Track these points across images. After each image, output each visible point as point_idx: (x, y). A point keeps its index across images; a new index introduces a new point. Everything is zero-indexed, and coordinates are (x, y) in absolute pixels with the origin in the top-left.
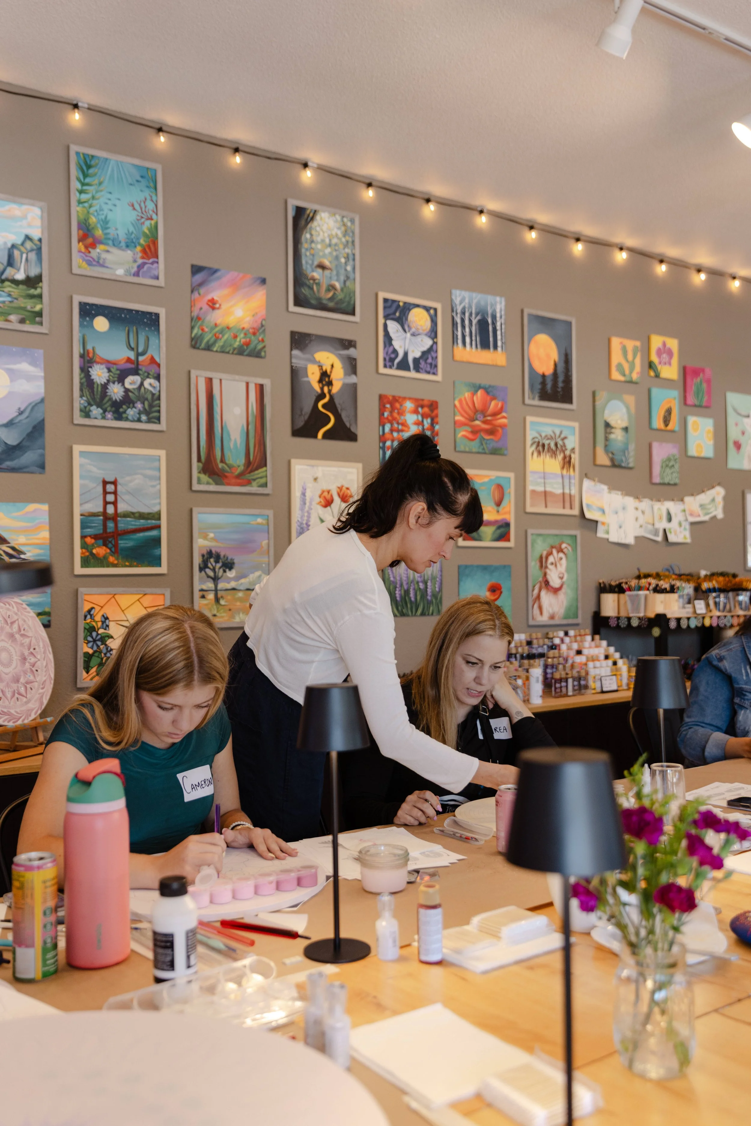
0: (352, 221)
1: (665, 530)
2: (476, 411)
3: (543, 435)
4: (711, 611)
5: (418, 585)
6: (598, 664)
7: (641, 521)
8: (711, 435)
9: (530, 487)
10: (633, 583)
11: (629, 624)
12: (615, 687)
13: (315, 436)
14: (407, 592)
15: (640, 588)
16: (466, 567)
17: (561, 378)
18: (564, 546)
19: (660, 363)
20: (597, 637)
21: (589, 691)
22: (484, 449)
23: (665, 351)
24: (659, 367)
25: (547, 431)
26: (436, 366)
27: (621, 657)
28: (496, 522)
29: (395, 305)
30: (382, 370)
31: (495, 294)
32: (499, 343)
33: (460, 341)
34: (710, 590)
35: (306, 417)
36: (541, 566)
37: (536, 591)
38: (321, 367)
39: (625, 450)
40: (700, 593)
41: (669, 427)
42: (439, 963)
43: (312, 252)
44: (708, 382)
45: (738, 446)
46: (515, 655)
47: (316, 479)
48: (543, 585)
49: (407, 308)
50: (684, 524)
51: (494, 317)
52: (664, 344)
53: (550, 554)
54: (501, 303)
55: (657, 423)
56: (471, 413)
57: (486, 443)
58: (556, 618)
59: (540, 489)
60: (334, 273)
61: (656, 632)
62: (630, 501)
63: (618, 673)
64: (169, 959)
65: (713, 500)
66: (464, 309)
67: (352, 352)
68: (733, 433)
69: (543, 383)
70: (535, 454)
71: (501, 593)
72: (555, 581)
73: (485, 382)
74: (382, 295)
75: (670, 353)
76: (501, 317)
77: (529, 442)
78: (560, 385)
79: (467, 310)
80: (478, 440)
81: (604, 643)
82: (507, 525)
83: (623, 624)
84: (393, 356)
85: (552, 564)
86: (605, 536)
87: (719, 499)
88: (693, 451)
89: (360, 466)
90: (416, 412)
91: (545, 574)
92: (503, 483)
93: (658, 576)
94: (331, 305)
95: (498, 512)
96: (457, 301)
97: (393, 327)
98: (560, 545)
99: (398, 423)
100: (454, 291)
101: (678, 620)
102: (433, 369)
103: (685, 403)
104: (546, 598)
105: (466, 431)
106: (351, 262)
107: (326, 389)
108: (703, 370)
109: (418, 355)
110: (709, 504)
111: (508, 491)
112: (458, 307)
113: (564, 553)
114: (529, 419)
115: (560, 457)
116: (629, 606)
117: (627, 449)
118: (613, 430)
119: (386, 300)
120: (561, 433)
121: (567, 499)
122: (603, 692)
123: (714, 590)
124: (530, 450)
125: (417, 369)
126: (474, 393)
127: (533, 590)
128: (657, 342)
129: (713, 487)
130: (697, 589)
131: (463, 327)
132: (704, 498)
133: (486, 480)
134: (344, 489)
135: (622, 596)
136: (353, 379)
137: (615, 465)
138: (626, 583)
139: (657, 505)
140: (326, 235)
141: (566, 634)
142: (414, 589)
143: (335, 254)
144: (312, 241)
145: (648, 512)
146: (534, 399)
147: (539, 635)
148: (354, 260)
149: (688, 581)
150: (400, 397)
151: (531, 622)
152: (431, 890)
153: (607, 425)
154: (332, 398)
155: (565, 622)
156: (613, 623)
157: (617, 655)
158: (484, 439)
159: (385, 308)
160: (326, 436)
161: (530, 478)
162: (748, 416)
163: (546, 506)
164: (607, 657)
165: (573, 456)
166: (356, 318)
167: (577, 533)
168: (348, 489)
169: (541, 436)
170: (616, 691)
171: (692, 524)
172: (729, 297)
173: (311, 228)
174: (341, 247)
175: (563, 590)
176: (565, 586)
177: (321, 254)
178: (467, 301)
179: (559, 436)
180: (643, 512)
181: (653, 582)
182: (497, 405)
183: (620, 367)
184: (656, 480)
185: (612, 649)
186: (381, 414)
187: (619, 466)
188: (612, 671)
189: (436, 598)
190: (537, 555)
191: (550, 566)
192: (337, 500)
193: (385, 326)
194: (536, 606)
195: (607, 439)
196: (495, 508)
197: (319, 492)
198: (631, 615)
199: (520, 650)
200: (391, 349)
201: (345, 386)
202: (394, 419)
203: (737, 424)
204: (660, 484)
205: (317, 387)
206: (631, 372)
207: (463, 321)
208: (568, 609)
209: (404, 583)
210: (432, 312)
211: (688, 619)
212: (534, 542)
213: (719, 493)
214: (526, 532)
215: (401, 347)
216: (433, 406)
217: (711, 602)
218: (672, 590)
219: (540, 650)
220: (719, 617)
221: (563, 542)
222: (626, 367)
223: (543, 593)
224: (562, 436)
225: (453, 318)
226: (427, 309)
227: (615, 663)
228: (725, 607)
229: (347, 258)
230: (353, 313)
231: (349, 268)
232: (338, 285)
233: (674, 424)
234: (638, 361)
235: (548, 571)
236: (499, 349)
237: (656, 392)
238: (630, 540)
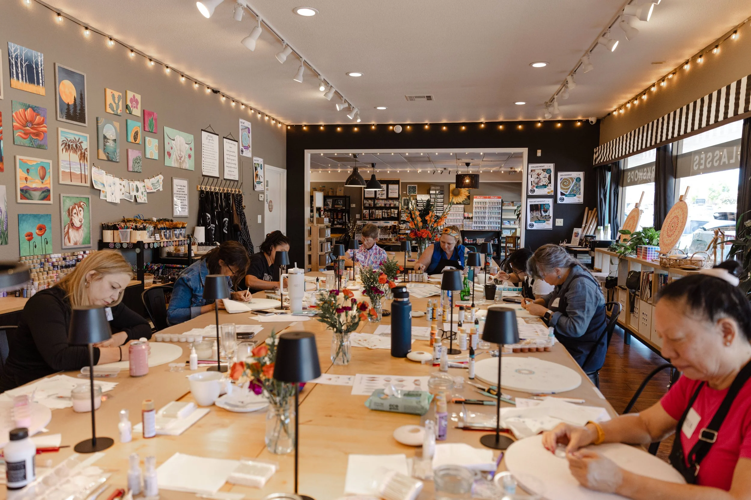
1: (135, 196)
2: (27, 121)
3: (69, 140)
4: (162, 239)
7: (123, 191)
8: (157, 148)
9: (61, 169)
10: (123, 225)
11: (121, 246)
15: (128, 228)
16: (23, 215)
17: (78, 108)
18: (82, 204)
19: (132, 107)
22: (32, 145)
23: (133, 100)
24: (132, 109)
25: (71, 137)
28: (41, 188)
31: (38, 51)
32: (41, 81)
33: (15, 76)
34: (162, 229)
36: (69, 215)
37: (66, 229)
40: (157, 230)
41: (136, 142)
42: (154, 437)
44: (156, 120)
45: (169, 154)
46: (57, 266)
48: (70, 225)
50: (144, 193)
51: (37, 64)
52: (134, 96)
53: (74, 208)
54: (41, 56)
55: (131, 139)
56: (24, 122)
57: (34, 141)
58: (78, 244)
61: (138, 250)
62: (117, 180)
64: (22, 475)
65: (158, 181)
66: (17, 55)
68: (167, 148)
69: (68, 109)
70: (64, 150)
71: (46, 230)
72: (77, 224)
73: (32, 104)
75: (137, 102)
76: (41, 66)
77: (60, 143)
78: (78, 111)
79: (19, 57)
80: (28, 139)
82: (49, 191)
83: (118, 246)
85: (75, 213)
86: (105, 199)
87: (161, 181)
88: (148, 155)
91: (72, 219)
92: (45, 166)
95: (42, 183)
96: (12, 50)
100: (9, 43)
101: (149, 244)
103: (144, 130)
104: (72, 233)
105: (20, 132)
108: (153, 113)
110: (156, 183)
111: (49, 170)
112: (13, 54)
113: (82, 207)
114: (60, 129)
115: (79, 153)
116: (121, 237)
117: (116, 152)
118: (108, 141)
120: (79, 139)
121: (83, 177)
123: (164, 228)
124: (61, 148)
126: (25, 110)
128: (130, 95)
129: (158, 175)
130: (155, 228)
131: (17, 67)
132: (153, 180)
133: (35, 163)
135: (115, 231)
137: (109, 160)
138: (118, 225)
139: (131, 183)
141: (84, 253)
145: (126, 186)
146: (63, 118)
147: (69, 254)
149: (150, 223)
151: (64, 247)
152: (150, 403)
153: (105, 137)
155: (83, 246)
156: (111, 246)
158: (33, 139)
161: (61, 164)
162: (174, 140)
163: (71, 181)
165: (86, 153)
167: (89, 196)
169: (67, 140)
171: (148, 193)
172: (165, 76)
175: (82, 228)
176: (82, 226)
178: (19, 51)
179: (78, 141)
180: (124, 186)
181: (133, 224)
182: (40, 119)
183: (111, 106)
187: (112, 161)
189: (4, 234)
190: (66, 209)
191: (74, 215)
194: (66, 237)
195: (105, 145)
196: (41, 181)
198: (122, 242)
199: (60, 263)
203: (169, 144)
204: (132, 171)
206: (117, 110)
207: (16, 63)
208: (85, 239)
211: (153, 243)
212: (64, 201)
213: (160, 178)
214: (60, 195)
217: (163, 234)
218: (144, 229)
219: (71, 263)
220: (167, 242)
221: (81, 202)
222: (114, 105)
223: (70, 230)
224: (80, 141)
225: (9, 60)
228: (169, 237)
233: (139, 140)
234: (120, 103)
235: (73, 217)
236: (41, 85)
237: (129, 122)
238: (118, 201)
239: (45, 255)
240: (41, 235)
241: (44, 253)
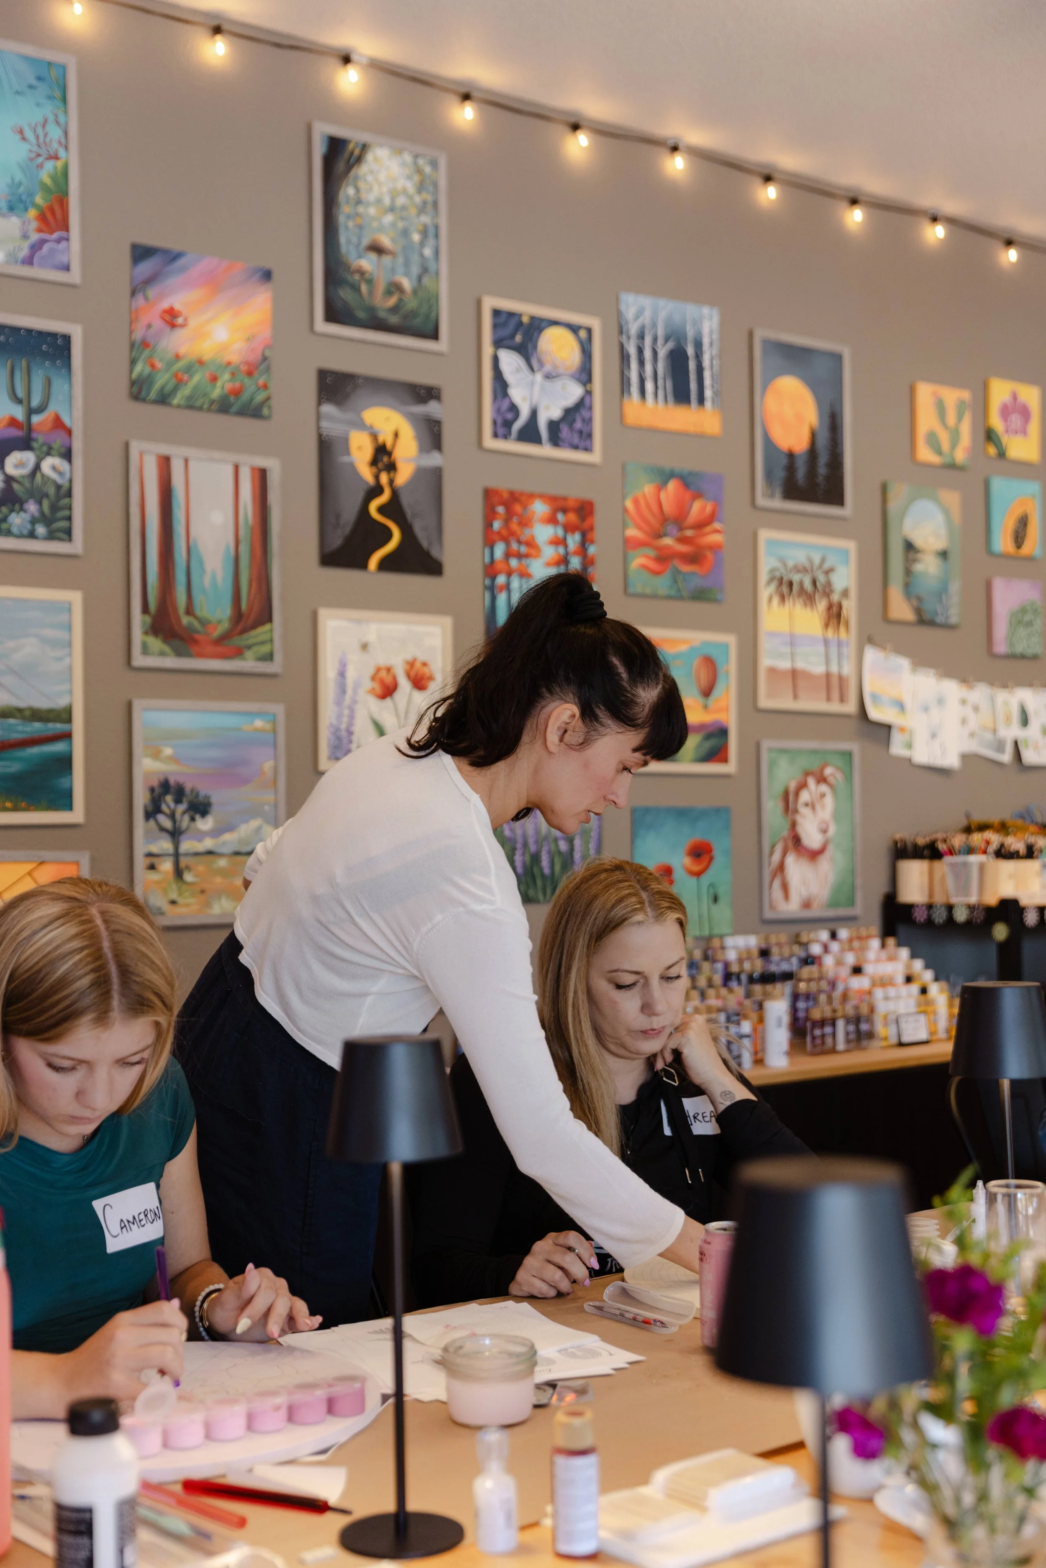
0: (434, 164)
1: (1016, 743)
2: (664, 520)
3: (790, 564)
5: (557, 845)
6: (892, 992)
7: (974, 722)
9: (766, 662)
10: (958, 841)
11: (950, 919)
12: (923, 1035)
13: (364, 566)
14: (536, 858)
15: (970, 851)
16: (647, 810)
17: (823, 458)
18: (828, 771)
19: (1007, 431)
20: (891, 941)
21: (876, 1044)
22: (679, 590)
23: (1015, 409)
24: (1005, 439)
25: (798, 557)
26: (590, 436)
27: (937, 979)
28: (706, 727)
29: (513, 322)
30: (489, 442)
31: (700, 301)
32: (708, 393)
33: (635, 389)
35: (347, 530)
36: (787, 809)
37: (777, 857)
38: (374, 436)
39: (942, 592)
41: (1025, 551)
42: (592, 1557)
43: (359, 221)
46: (739, 975)
47: (365, 647)
48: (790, 844)
49: (537, 326)
51: (698, 345)
52: (1015, 397)
53: (803, 785)
54: (711, 318)
55: (1002, 542)
56: (655, 523)
57: (684, 580)
58: (815, 905)
59: (785, 664)
60: (400, 260)
61: (1000, 932)
62: (952, 688)
63: (929, 1009)
64: (83, 1554)
66: (642, 328)
67: (432, 408)
69: (791, 468)
70: (776, 600)
71: (711, 859)
72: (812, 837)
73: (684, 465)
74: (489, 303)
75: (1025, 413)
76: (711, 344)
77: (763, 576)
78: (822, 470)
79: (647, 331)
80: (668, 574)
81: (904, 953)
82: (722, 732)
83: (940, 917)
84: (510, 416)
85: (807, 805)
86: (905, 753)
89: (447, 621)
90: (552, 520)
91: (794, 825)
92: (714, 654)
93: (1003, 828)
94: (394, 320)
95: (706, 707)
96: (630, 313)
97: (509, 361)
98: (822, 770)
99: (519, 542)
100: (623, 296)
101: (1041, 910)
102: (584, 441)
104: (795, 868)
105: (646, 556)
106: (431, 241)
107: (384, 478)
109: (556, 413)
111: (725, 668)
112: (630, 326)
114: (765, 535)
115: (822, 605)
116: (950, 883)
119: (496, 313)
120: (823, 560)
121: (835, 683)
122: (901, 1045)
124: (766, 591)
125: (555, 440)
126: (661, 486)
127: (771, 853)
128: (1000, 392)
131: (641, 362)
133: (683, 648)
134: (418, 665)
135: (937, 864)
136: (434, 459)
137: (924, 620)
138: (945, 841)
139: (1002, 696)
140: (385, 189)
141: (834, 936)
142: (549, 852)
143: (400, 225)
144: (359, 202)
145: (985, 707)
146: (772, 496)
147: (783, 938)
148: (437, 236)
150: (522, 494)
151: (768, 914)
152: (577, 1421)
153: (909, 547)
154: (395, 493)
155: (831, 913)
156: (920, 916)
157: (928, 975)
158: (679, 572)
159: (495, 326)
160: (386, 565)
161: (765, 645)
163: (795, 697)
164: (909, 979)
165: (845, 603)
166: (442, 345)
167: (854, 747)
168: (425, 664)
169: (786, 566)
170: (926, 1042)
173: (356, 178)
174: (413, 211)
175: (828, 854)
176: (831, 848)
177: (375, 224)
178: (648, 314)
179: (820, 567)
180: (976, 709)
181: (995, 839)
182: (703, 509)
183: (932, 438)
184: (1001, 647)
185: (918, 965)
186: (488, 525)
187: (932, 623)
188: (919, 1004)
190: (779, 789)
191: (803, 810)
192: (404, 684)
193: (496, 360)
194: (777, 883)
195: (908, 572)
196: (704, 701)
197: (371, 671)
198: (954, 900)
199: (747, 966)
200: (505, 405)
201: (420, 473)
202: (512, 534)
204: (1007, 656)
205: (367, 474)
206: (953, 448)
207: (640, 351)
208: (837, 890)
209: (531, 841)
210: (583, 334)
212: (772, 764)
214: (758, 745)
215: (524, 399)
216: (585, 510)
218: (1030, 853)
219: (785, 967)
221: (826, 765)
222: (944, 437)
223: (791, 861)
224: (827, 566)
225: (622, 347)
226: (574, 329)
227: (924, 991)
229: (424, 233)
230: (434, 335)
231: (428, 252)
232: (407, 284)
233: (1033, 544)
234: (966, 428)
235: (799, 819)
236: (708, 404)
237: (999, 485)
238: (952, 760)
239: (709, 939)
240: (698, 874)
241: (706, 933)
